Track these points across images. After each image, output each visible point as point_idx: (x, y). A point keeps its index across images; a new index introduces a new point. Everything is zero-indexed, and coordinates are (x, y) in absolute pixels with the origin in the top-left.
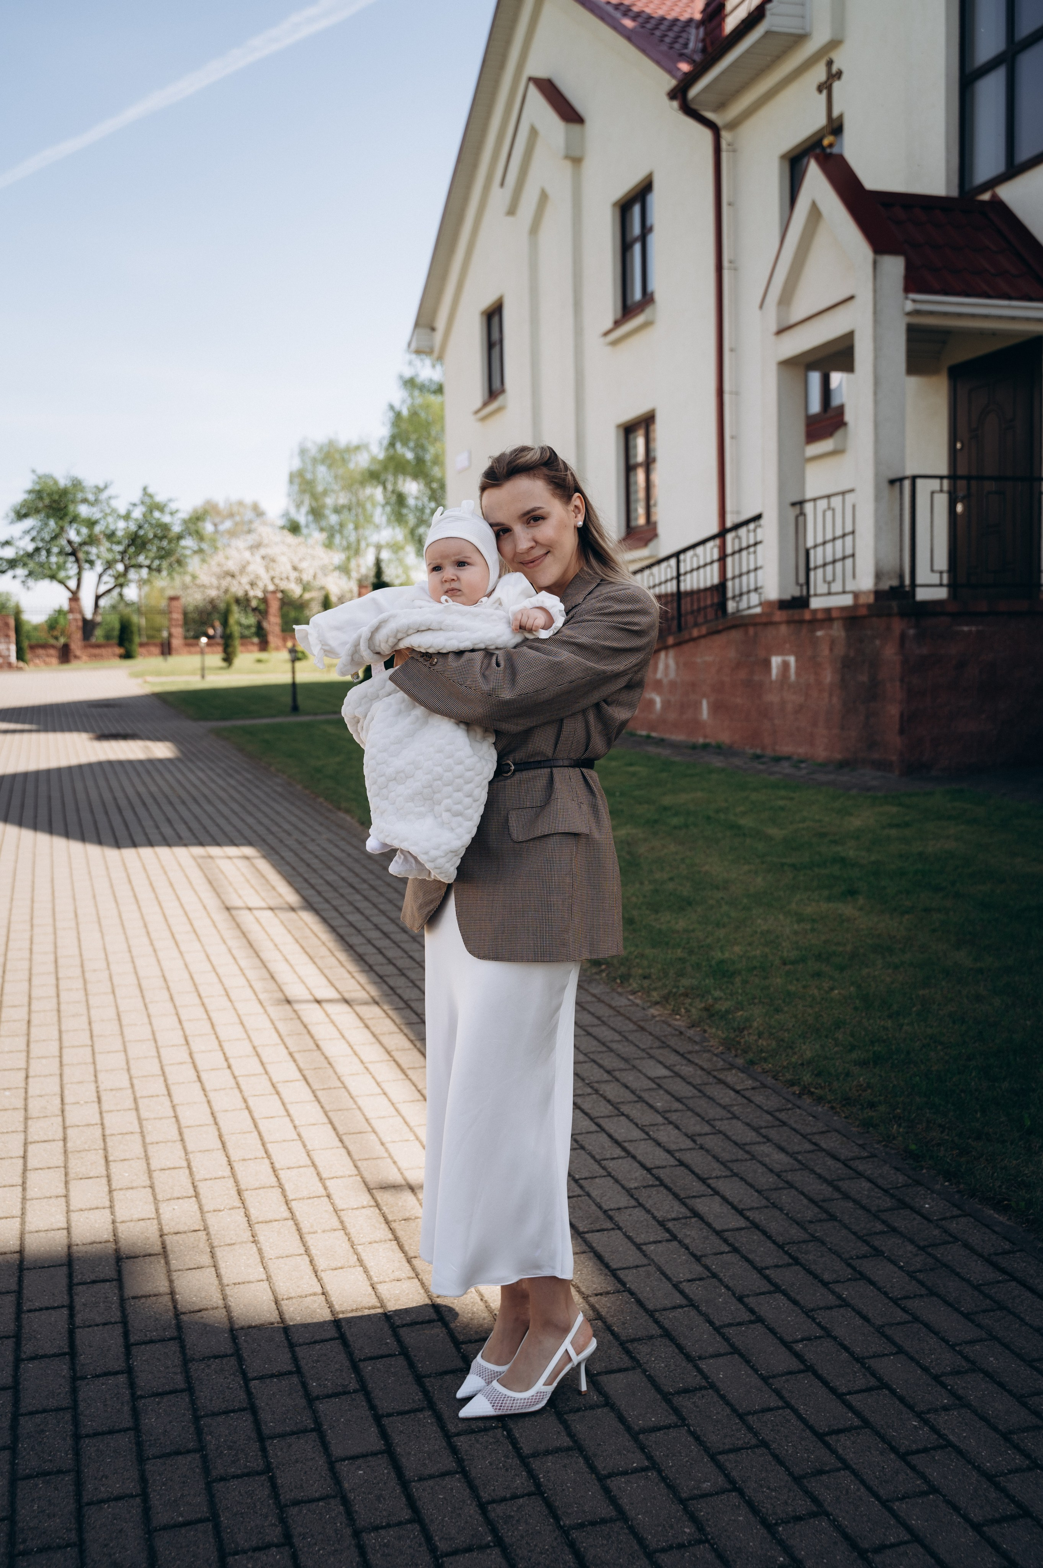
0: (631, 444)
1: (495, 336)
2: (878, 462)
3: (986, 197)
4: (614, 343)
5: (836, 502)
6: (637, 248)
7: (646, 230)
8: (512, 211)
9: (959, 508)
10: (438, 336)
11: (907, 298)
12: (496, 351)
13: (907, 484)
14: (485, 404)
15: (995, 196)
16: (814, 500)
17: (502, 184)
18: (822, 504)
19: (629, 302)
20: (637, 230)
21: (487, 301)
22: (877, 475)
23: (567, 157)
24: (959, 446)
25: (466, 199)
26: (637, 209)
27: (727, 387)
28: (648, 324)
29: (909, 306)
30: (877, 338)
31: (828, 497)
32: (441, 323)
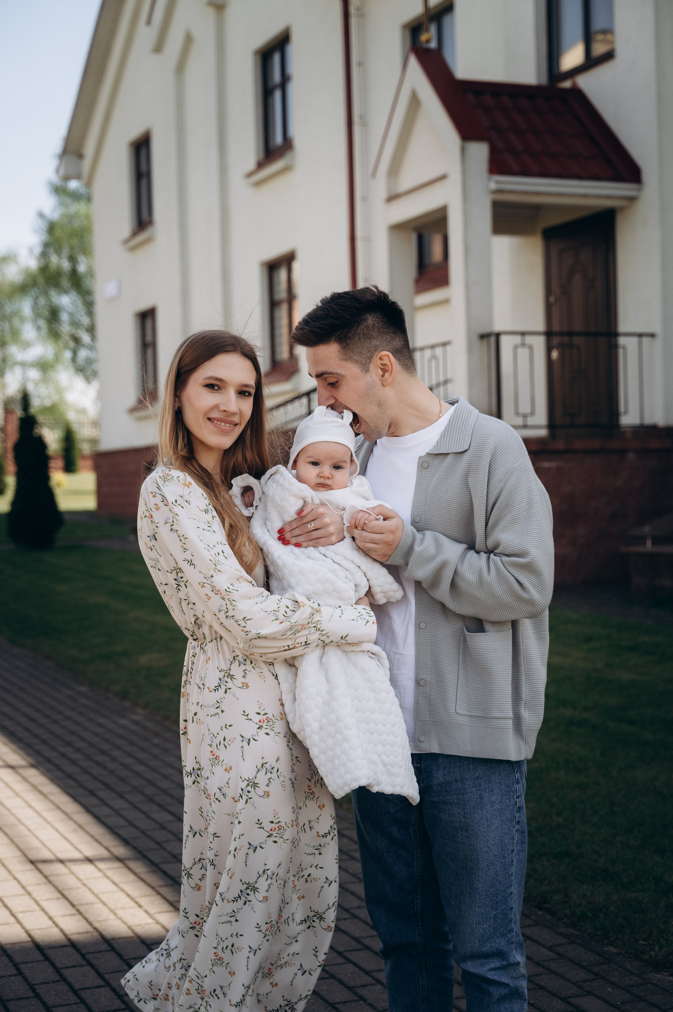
0: (276, 280)
1: (143, 167)
2: (469, 320)
3: (567, 84)
4: (258, 184)
5: (439, 351)
6: (278, 95)
7: (285, 79)
8: (158, 48)
9: (555, 354)
10: (86, 164)
11: (489, 180)
12: (144, 183)
13: (493, 339)
14: (135, 234)
15: (574, 84)
16: (422, 349)
17: (149, 22)
18: (428, 353)
19: (271, 145)
20: (277, 77)
21: (135, 133)
22: (469, 330)
23: (210, 4)
24: (552, 299)
25: (112, 33)
26: (277, 58)
27: (359, 233)
28: (287, 169)
29: (493, 186)
30: (466, 213)
31: (433, 347)
32: (89, 150)
